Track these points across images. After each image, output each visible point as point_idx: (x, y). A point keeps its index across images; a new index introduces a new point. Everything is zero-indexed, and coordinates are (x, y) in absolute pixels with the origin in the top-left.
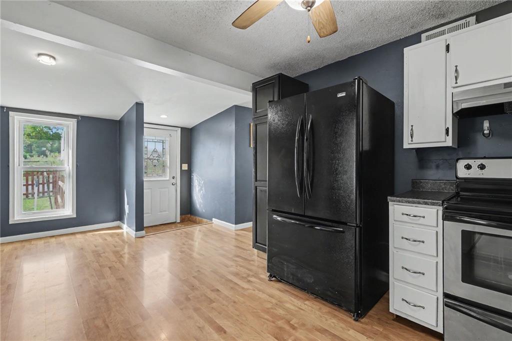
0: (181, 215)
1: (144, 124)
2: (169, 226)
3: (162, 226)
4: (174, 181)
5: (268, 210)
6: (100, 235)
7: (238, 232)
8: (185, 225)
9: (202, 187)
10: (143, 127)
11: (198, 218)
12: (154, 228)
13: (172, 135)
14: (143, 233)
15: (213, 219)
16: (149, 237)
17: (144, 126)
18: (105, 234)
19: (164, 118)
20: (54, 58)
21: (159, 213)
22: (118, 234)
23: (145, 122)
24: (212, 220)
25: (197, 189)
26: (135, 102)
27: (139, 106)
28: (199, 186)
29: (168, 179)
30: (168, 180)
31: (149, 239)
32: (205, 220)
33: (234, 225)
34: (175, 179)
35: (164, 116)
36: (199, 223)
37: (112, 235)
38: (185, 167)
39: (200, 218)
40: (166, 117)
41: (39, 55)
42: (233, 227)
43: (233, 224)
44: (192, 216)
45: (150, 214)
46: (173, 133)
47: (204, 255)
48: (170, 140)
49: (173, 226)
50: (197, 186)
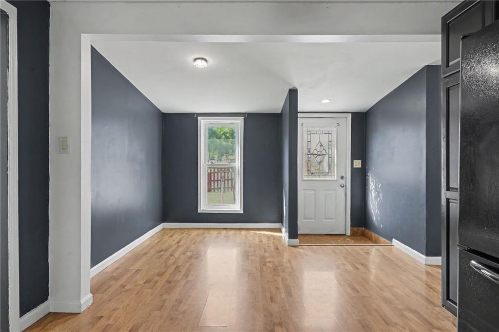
0: (351, 226)
1: (298, 114)
2: (336, 238)
3: (328, 237)
4: (342, 182)
5: (458, 245)
6: (260, 235)
7: (429, 269)
8: (356, 241)
9: (379, 193)
10: (297, 118)
11: (374, 235)
12: (317, 237)
13: (339, 123)
14: (296, 241)
15: (394, 240)
16: (303, 249)
17: (298, 116)
18: (264, 234)
19: (326, 104)
20: (206, 60)
21: (324, 221)
22: (274, 238)
23: (298, 111)
24: (392, 242)
25: (373, 195)
26: (288, 90)
27: (293, 94)
28: (376, 190)
29: (335, 179)
30: (336, 181)
31: (301, 251)
32: (382, 239)
33: (424, 257)
34: (345, 180)
35: (326, 101)
36: (376, 242)
37: (269, 237)
38: (358, 164)
39: (376, 235)
40: (329, 101)
41: (195, 59)
42: (423, 258)
43: (423, 254)
44: (367, 231)
45: (314, 220)
46: (341, 122)
47: (358, 292)
48: (338, 131)
49: (340, 239)
50: (373, 190)
